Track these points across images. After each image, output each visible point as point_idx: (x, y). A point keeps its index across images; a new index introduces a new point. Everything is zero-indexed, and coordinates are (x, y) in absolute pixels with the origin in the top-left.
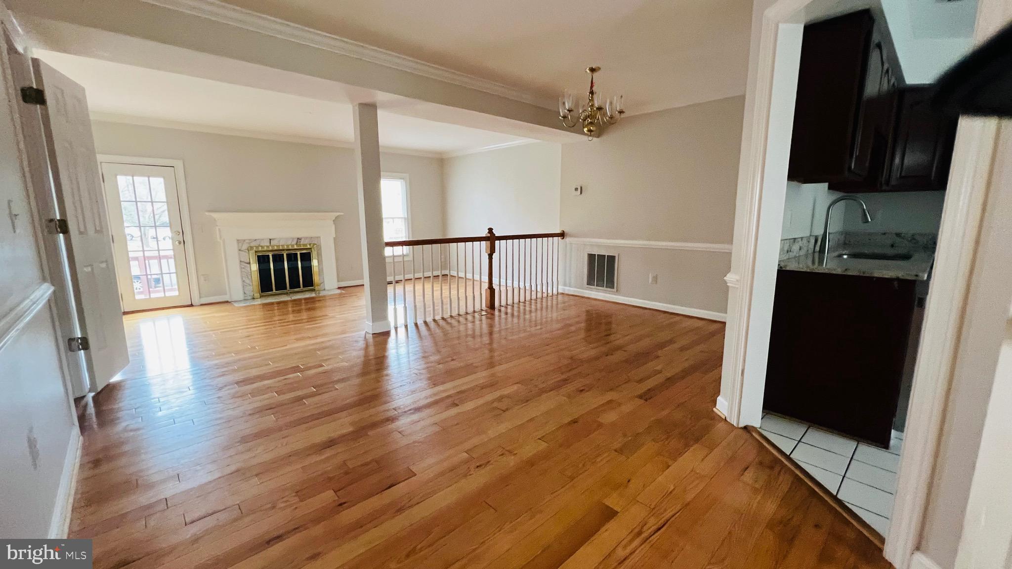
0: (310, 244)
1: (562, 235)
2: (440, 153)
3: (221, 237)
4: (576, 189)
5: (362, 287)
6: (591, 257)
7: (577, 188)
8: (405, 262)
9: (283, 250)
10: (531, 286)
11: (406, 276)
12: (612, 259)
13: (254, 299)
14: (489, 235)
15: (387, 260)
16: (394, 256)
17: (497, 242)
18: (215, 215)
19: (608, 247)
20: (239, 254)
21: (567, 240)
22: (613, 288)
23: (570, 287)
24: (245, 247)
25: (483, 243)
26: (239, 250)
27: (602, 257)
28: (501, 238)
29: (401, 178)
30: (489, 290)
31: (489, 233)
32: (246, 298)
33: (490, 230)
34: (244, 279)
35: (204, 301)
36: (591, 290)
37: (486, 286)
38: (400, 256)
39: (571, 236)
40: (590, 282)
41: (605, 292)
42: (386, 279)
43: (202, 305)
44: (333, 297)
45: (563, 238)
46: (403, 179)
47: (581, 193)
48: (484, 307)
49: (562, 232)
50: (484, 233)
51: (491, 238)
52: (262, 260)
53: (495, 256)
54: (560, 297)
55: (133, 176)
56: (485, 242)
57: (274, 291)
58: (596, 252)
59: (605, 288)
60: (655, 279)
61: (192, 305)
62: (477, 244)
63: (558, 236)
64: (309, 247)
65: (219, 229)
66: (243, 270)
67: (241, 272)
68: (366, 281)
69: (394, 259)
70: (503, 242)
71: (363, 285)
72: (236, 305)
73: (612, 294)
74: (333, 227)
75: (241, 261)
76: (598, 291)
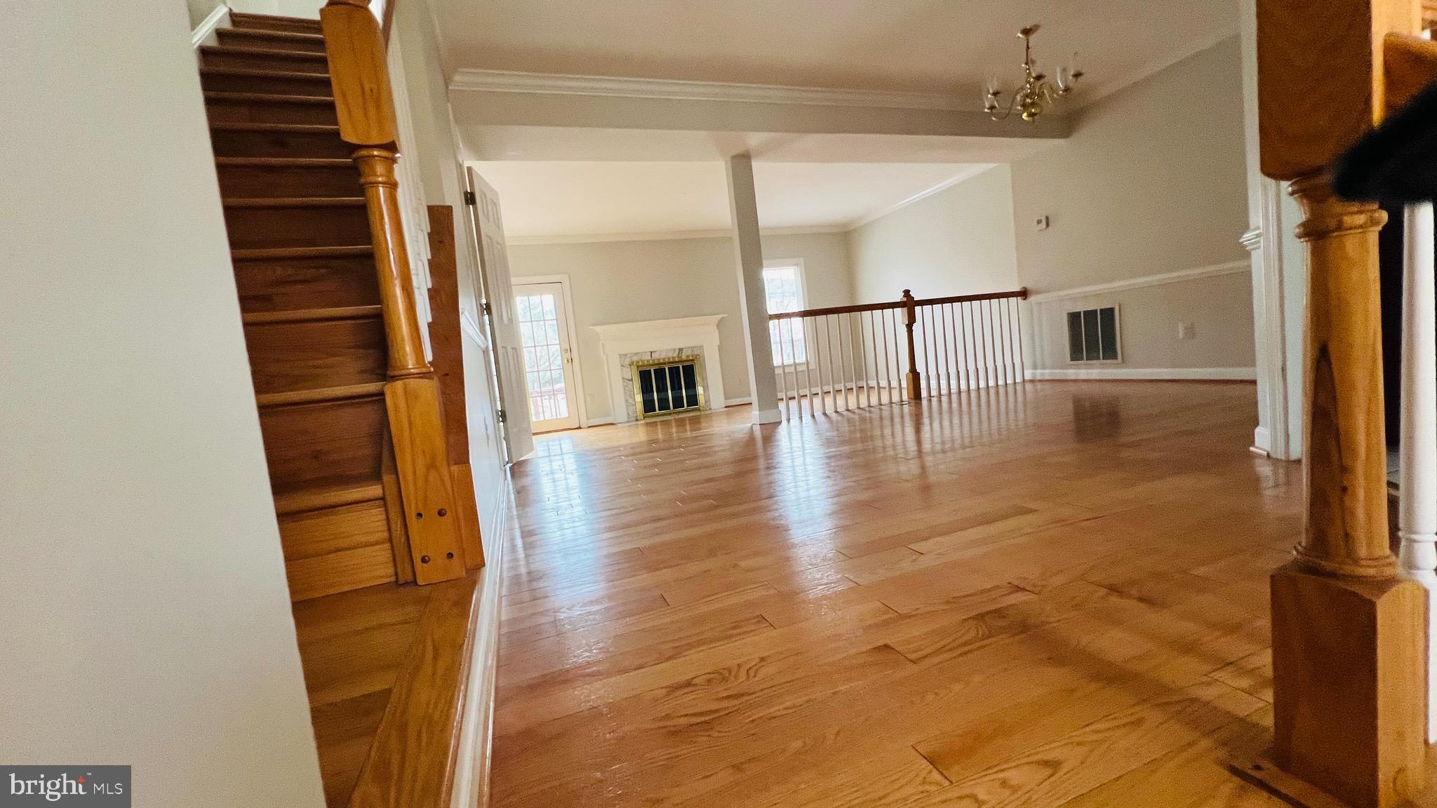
0: (692, 356)
1: (1024, 294)
2: (844, 225)
3: (604, 353)
4: (1039, 222)
5: (750, 406)
6: (1074, 318)
7: (1041, 220)
8: (799, 374)
9: (665, 364)
10: (977, 369)
11: (800, 391)
12: (1108, 314)
13: (637, 420)
14: (905, 299)
15: (777, 371)
16: (784, 366)
17: (918, 309)
18: (599, 329)
19: (1098, 296)
20: (622, 370)
21: (1032, 299)
22: (1115, 357)
23: (1043, 368)
24: (627, 361)
25: (898, 311)
26: (622, 366)
27: (1090, 315)
28: (922, 303)
29: (794, 265)
30: (911, 374)
31: (904, 296)
32: (630, 420)
33: (907, 293)
34: (627, 398)
35: (592, 422)
36: (1078, 367)
37: (905, 367)
38: (791, 365)
39: (1038, 292)
40: (1076, 354)
41: (1103, 366)
42: (776, 395)
43: (589, 427)
44: (718, 414)
45: (1025, 299)
46: (797, 265)
47: (1048, 225)
48: (905, 397)
49: (1023, 290)
50: (899, 297)
51: (909, 304)
52: (644, 376)
53: (917, 327)
54: (1029, 387)
55: (541, 295)
56: (900, 309)
57: (658, 411)
58: (1081, 307)
59: (1102, 361)
60: (1191, 332)
61: (580, 428)
62: (888, 312)
63: (1017, 296)
64: (691, 358)
65: (603, 345)
66: (626, 388)
67: (625, 389)
68: (754, 398)
69: (784, 369)
70: (927, 308)
71: (751, 404)
72: (620, 425)
73: (1117, 368)
74: (717, 335)
75: (623, 378)
76: (1091, 367)
